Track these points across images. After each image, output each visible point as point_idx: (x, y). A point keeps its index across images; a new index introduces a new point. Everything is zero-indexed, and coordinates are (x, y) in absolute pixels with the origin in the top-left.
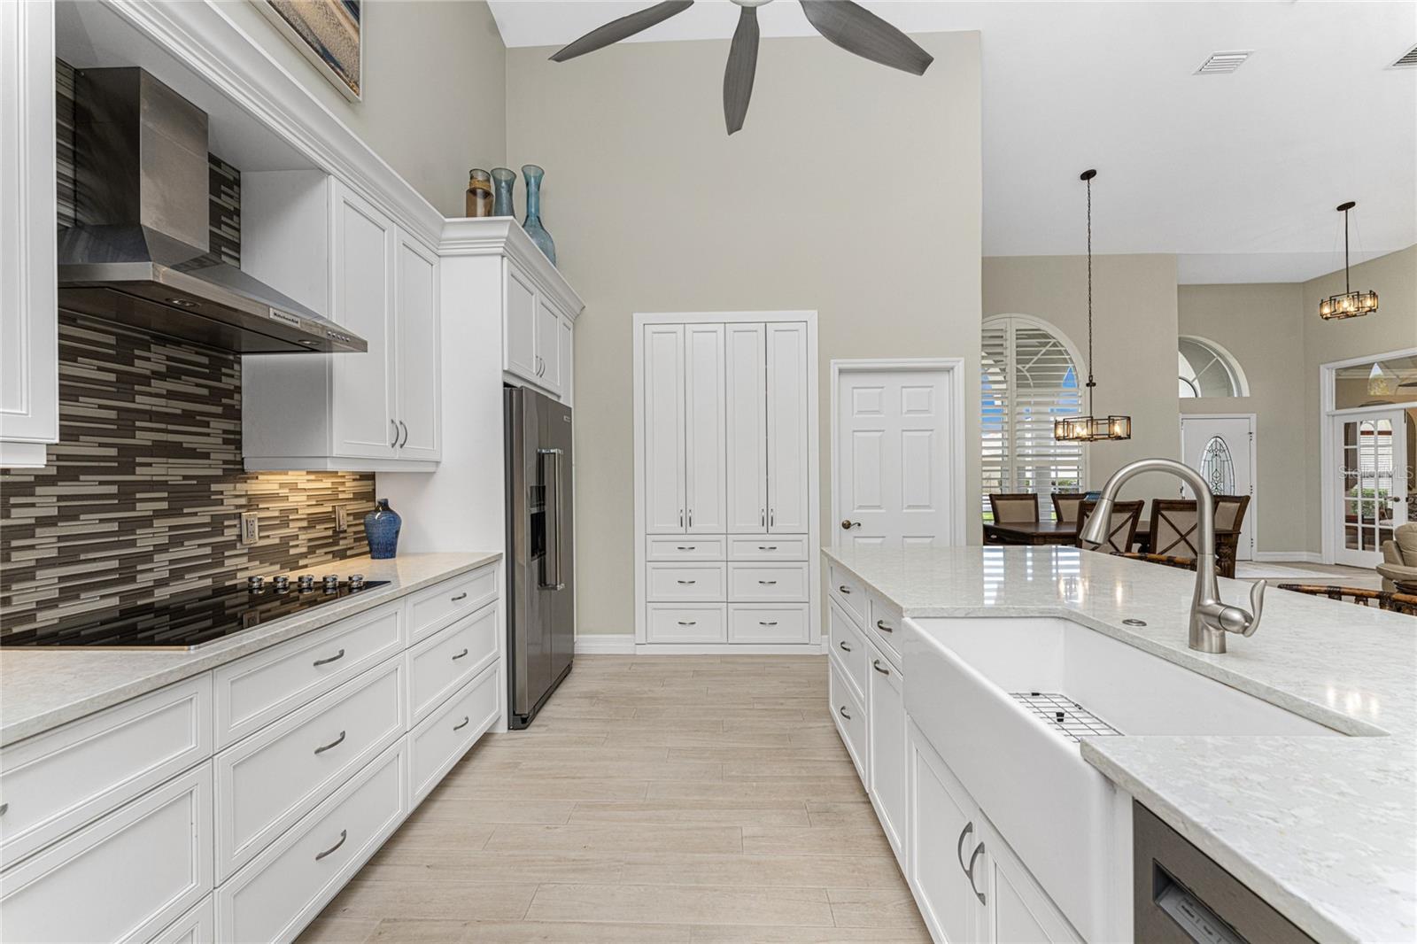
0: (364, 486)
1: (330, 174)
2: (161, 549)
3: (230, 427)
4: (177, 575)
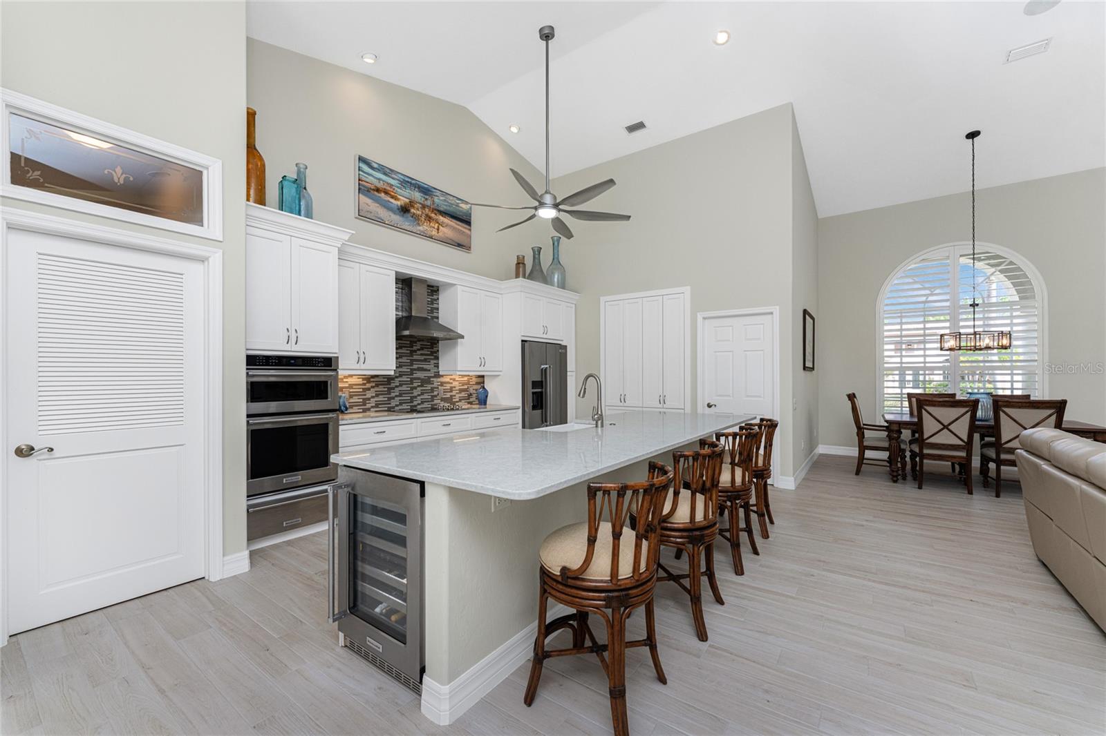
0: (480, 380)
1: (455, 285)
2: (419, 395)
3: (435, 362)
4: (422, 403)
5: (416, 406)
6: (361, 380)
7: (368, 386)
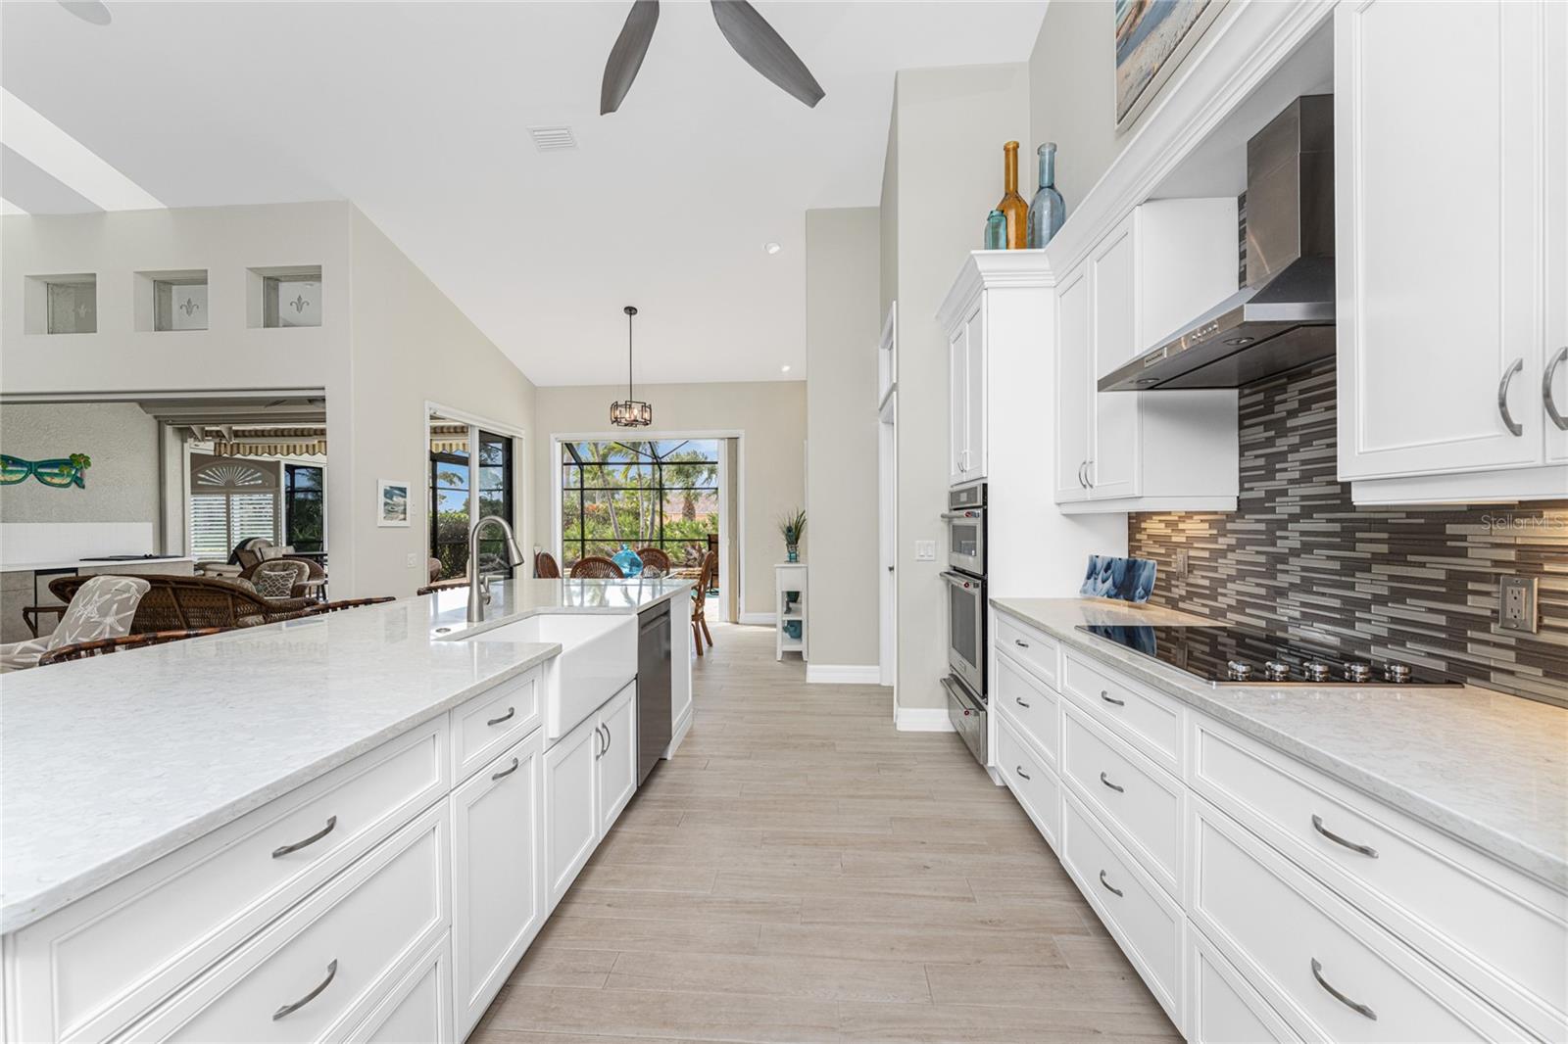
5: (1364, 644)
6: (1207, 525)
7: (1223, 542)
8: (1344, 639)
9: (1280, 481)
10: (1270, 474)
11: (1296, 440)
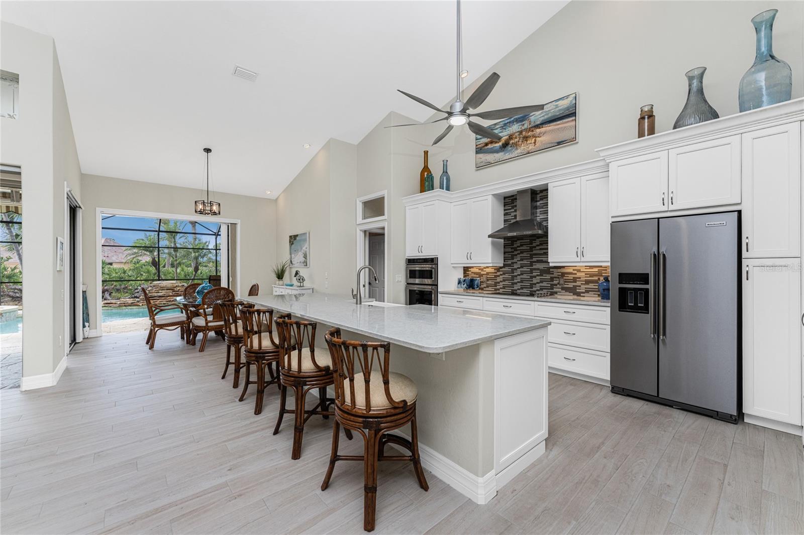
1: (547, 184)
8: (531, 291)
9: (515, 260)
10: (513, 259)
11: (519, 252)
